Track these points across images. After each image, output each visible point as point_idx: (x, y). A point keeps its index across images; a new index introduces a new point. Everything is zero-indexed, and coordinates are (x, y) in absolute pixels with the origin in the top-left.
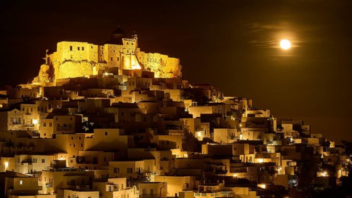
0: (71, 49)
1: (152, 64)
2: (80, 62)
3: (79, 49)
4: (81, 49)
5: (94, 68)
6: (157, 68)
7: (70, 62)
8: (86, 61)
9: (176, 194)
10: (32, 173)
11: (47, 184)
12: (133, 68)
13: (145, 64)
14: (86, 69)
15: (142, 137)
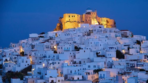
0: (69, 17)
1: (103, 22)
2: (73, 22)
3: (72, 16)
4: (73, 16)
5: (79, 24)
6: (105, 24)
7: (69, 22)
8: (76, 21)
9: (114, 76)
10: (54, 68)
11: (60, 73)
12: (96, 24)
13: (100, 22)
14: (76, 25)
15: (99, 53)
